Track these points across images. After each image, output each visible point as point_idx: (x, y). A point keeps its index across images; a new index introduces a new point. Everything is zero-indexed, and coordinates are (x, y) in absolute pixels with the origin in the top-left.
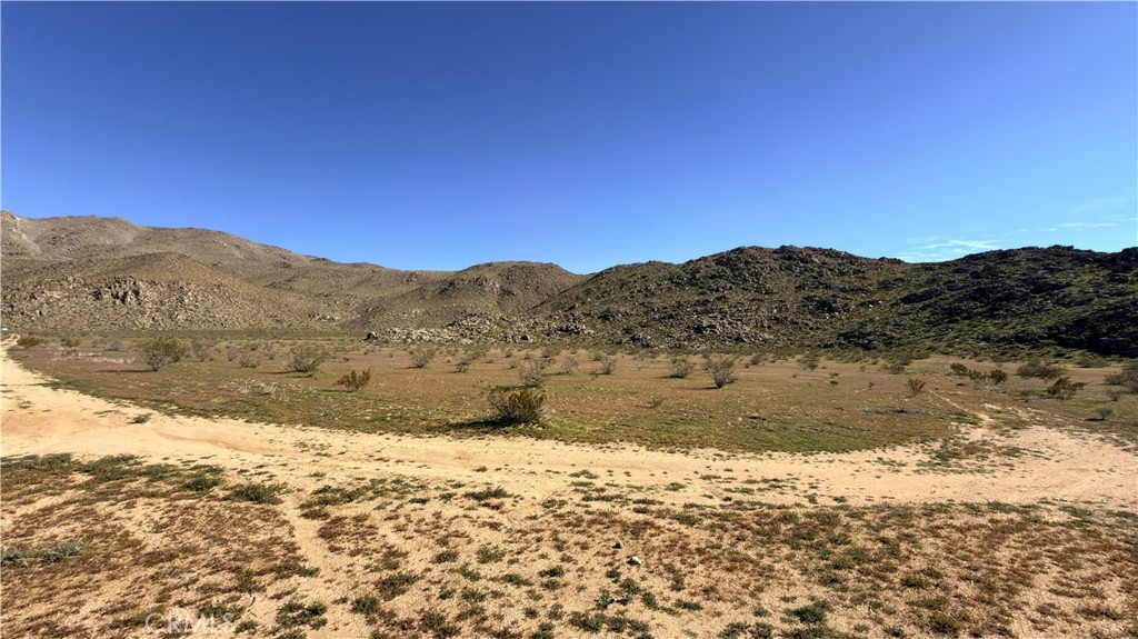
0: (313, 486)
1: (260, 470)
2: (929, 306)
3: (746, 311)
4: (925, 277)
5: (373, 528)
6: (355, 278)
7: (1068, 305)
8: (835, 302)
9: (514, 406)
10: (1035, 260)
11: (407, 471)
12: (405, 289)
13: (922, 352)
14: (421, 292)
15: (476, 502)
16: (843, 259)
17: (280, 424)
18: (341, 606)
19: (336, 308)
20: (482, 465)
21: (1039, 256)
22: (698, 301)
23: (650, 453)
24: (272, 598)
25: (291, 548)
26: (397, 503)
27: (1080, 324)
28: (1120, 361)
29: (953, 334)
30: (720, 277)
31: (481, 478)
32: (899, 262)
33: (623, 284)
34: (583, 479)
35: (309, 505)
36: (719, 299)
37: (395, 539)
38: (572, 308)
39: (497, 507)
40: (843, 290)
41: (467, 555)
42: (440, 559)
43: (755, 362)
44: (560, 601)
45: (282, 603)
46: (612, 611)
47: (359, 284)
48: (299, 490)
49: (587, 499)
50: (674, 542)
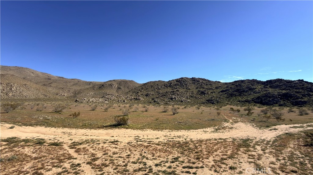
0: (70, 142)
1: (55, 139)
2: (227, 93)
3: (184, 94)
4: (226, 86)
5: (88, 150)
6: (72, 83)
7: (256, 93)
8: (205, 92)
9: (121, 121)
10: (249, 82)
11: (94, 138)
12: (88, 87)
13: (225, 104)
14: (93, 88)
15: (111, 143)
16: (207, 81)
17: (55, 127)
18: (84, 164)
19: (66, 92)
20: (113, 135)
21: (250, 82)
22: (172, 91)
23: (153, 131)
24: (68, 163)
25: (69, 154)
26: (93, 144)
27: (258, 98)
28: (267, 106)
29: (232, 100)
30: (177, 85)
31: (112, 138)
32: (220, 82)
33: (152, 86)
34: (137, 138)
35: (71, 146)
36: (177, 91)
37: (93, 152)
38: (138, 93)
39: (117, 144)
40: (207, 89)
41: (110, 153)
42: (104, 154)
43: (185, 108)
44: (130, 160)
45: (71, 164)
46: (140, 161)
47: (73, 85)
48: (67, 143)
49: (137, 141)
50: (154, 149)
